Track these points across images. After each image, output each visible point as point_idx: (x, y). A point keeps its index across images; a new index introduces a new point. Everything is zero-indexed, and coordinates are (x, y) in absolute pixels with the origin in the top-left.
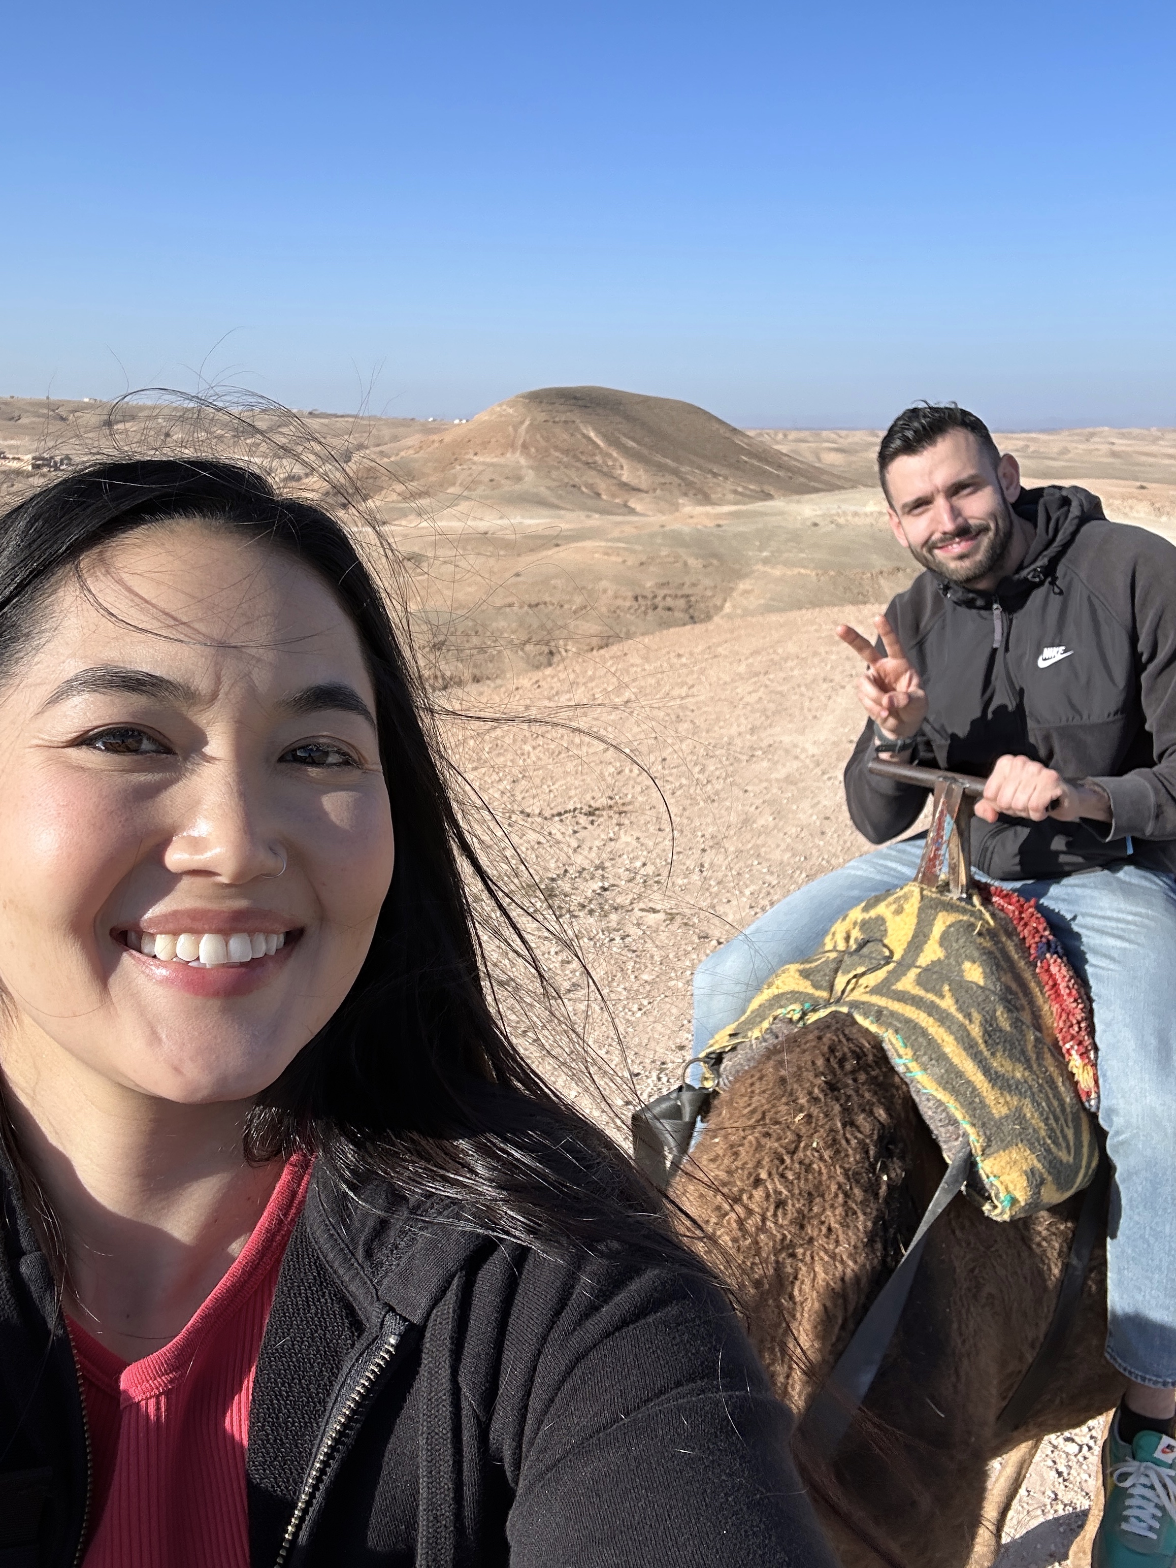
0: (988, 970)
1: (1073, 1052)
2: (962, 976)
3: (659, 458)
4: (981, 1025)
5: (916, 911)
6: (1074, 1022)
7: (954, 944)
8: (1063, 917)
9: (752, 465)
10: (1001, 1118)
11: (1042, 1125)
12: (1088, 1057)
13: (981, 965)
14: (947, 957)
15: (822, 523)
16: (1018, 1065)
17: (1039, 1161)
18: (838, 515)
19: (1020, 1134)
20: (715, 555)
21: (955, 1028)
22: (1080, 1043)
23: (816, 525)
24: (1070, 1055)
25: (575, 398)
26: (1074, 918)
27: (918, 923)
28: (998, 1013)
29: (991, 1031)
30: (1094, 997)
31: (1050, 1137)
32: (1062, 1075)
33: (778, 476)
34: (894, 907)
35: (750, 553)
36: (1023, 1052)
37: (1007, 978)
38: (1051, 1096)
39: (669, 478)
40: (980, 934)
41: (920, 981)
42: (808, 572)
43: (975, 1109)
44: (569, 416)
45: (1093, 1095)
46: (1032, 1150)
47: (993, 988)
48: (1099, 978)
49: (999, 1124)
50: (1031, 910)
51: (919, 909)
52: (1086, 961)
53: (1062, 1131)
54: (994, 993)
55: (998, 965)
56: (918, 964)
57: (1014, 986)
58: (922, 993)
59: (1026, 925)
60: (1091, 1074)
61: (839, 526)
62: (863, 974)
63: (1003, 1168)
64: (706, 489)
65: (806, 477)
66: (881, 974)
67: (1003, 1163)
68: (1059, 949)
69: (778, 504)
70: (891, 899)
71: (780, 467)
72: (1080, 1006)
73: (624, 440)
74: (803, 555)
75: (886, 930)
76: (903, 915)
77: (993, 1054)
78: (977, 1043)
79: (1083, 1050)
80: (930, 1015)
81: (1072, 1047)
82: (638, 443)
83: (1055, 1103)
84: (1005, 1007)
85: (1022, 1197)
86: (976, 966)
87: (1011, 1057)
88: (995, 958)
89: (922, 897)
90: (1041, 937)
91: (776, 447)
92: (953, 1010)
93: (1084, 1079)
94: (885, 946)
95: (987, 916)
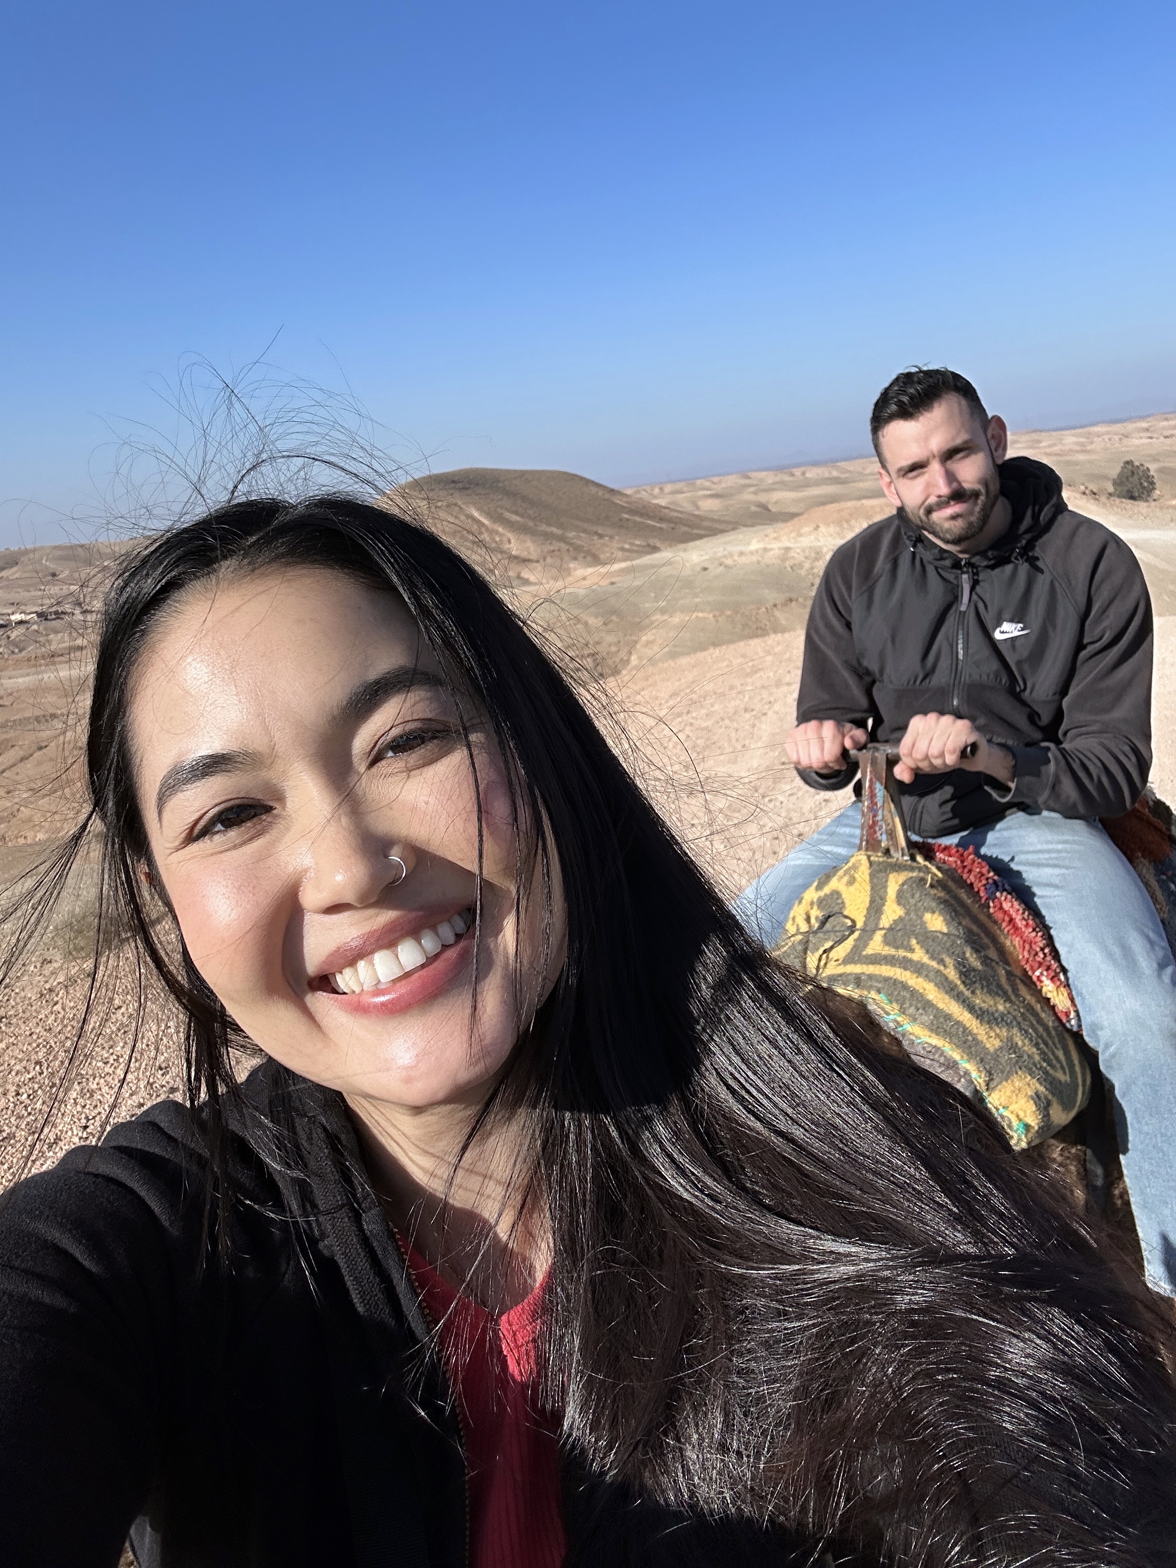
0: (948, 917)
1: (1044, 978)
2: (926, 928)
3: (543, 527)
4: (956, 968)
5: (867, 878)
6: (1038, 949)
7: (911, 900)
8: (1001, 860)
9: (635, 521)
10: (996, 1051)
11: (1034, 1050)
12: (1059, 980)
13: (941, 913)
14: (907, 914)
15: (711, 567)
16: (998, 999)
17: (1041, 1084)
18: (725, 556)
19: (1017, 1062)
20: (614, 612)
21: (932, 975)
22: (1048, 968)
23: (705, 569)
24: (1041, 982)
25: (453, 482)
26: (1012, 859)
27: (872, 888)
28: (968, 955)
29: (966, 973)
30: (1051, 925)
31: (1044, 1061)
32: (1039, 1002)
33: (661, 529)
34: (846, 879)
35: (647, 605)
36: (999, 986)
37: (966, 922)
38: (1034, 1022)
39: (556, 545)
40: (932, 886)
41: (886, 941)
42: (706, 615)
43: (970, 1047)
44: (451, 500)
45: (1072, 1015)
46: (1031, 1074)
47: (956, 933)
48: (1048, 906)
49: (996, 1057)
50: (971, 857)
51: (870, 875)
52: (1034, 895)
53: (1053, 1053)
54: (958, 937)
55: (955, 911)
56: (881, 926)
57: (974, 928)
58: (893, 952)
59: (970, 871)
60: (1066, 994)
61: (727, 567)
62: (832, 948)
63: (1010, 1097)
64: (594, 551)
65: (690, 526)
66: (849, 943)
67: (1008, 1093)
68: (1007, 887)
69: (665, 554)
70: (841, 873)
71: (661, 519)
72: (1040, 934)
73: (508, 515)
74: (697, 600)
75: (843, 902)
76: (856, 884)
77: (973, 992)
78: (956, 985)
79: (1053, 974)
80: (905, 969)
81: (1042, 974)
82: (522, 516)
83: (1041, 1029)
84: (972, 948)
85: (1034, 1121)
86: (936, 915)
87: (990, 992)
88: (951, 905)
89: (871, 863)
90: (987, 879)
91: (655, 501)
92: (926, 959)
93: (1060, 1000)
94: (846, 917)
95: (934, 870)
